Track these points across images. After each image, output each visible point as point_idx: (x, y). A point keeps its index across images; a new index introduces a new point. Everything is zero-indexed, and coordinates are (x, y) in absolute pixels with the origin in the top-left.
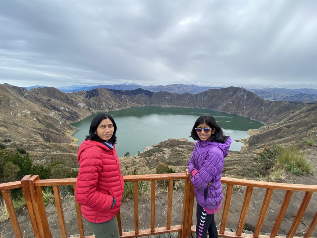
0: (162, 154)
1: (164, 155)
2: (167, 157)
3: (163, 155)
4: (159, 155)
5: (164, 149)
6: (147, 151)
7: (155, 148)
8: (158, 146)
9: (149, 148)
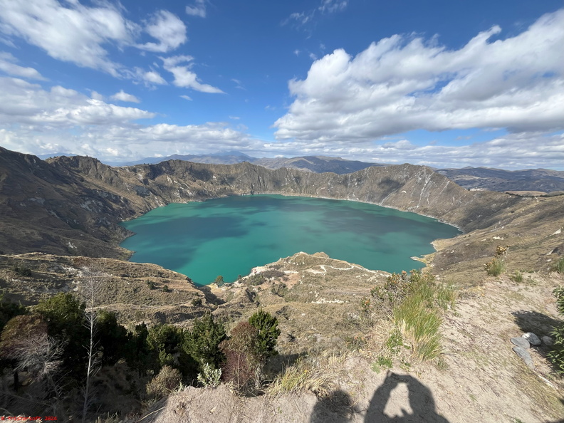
0: (282, 281)
2: (291, 287)
3: (284, 282)
4: (277, 283)
5: (286, 272)
6: (254, 275)
7: (269, 269)
8: (275, 267)
9: (259, 270)
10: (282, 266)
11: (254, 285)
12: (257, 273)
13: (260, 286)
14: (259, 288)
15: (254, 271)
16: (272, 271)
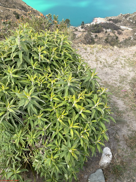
0: (116, 33)
1: (119, 36)
2: (123, 40)
3: (117, 35)
4: (112, 34)
5: (122, 27)
6: (95, 24)
7: (108, 22)
8: (113, 20)
9: (100, 20)
10: (120, 21)
11: (93, 32)
12: (98, 23)
13: (97, 34)
14: (96, 36)
15: (95, 21)
16: (110, 24)
